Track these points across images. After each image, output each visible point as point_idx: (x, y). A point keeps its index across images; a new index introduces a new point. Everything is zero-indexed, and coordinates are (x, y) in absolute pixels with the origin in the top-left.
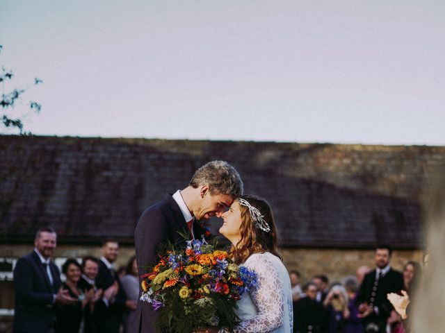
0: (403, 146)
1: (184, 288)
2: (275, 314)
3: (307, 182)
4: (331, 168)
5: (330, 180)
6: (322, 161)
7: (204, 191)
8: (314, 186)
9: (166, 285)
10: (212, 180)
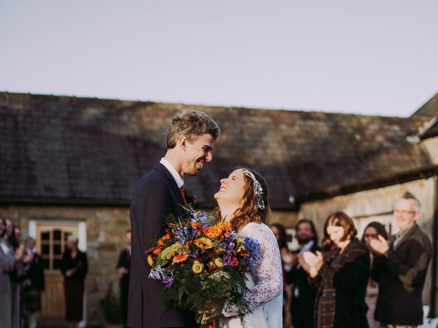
0: (223, 107)
1: (196, 263)
2: (276, 281)
3: (132, 140)
4: (155, 127)
5: (155, 139)
6: (146, 119)
7: (184, 144)
8: (140, 145)
9: (175, 260)
10: (184, 129)
